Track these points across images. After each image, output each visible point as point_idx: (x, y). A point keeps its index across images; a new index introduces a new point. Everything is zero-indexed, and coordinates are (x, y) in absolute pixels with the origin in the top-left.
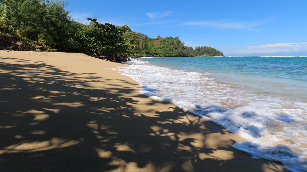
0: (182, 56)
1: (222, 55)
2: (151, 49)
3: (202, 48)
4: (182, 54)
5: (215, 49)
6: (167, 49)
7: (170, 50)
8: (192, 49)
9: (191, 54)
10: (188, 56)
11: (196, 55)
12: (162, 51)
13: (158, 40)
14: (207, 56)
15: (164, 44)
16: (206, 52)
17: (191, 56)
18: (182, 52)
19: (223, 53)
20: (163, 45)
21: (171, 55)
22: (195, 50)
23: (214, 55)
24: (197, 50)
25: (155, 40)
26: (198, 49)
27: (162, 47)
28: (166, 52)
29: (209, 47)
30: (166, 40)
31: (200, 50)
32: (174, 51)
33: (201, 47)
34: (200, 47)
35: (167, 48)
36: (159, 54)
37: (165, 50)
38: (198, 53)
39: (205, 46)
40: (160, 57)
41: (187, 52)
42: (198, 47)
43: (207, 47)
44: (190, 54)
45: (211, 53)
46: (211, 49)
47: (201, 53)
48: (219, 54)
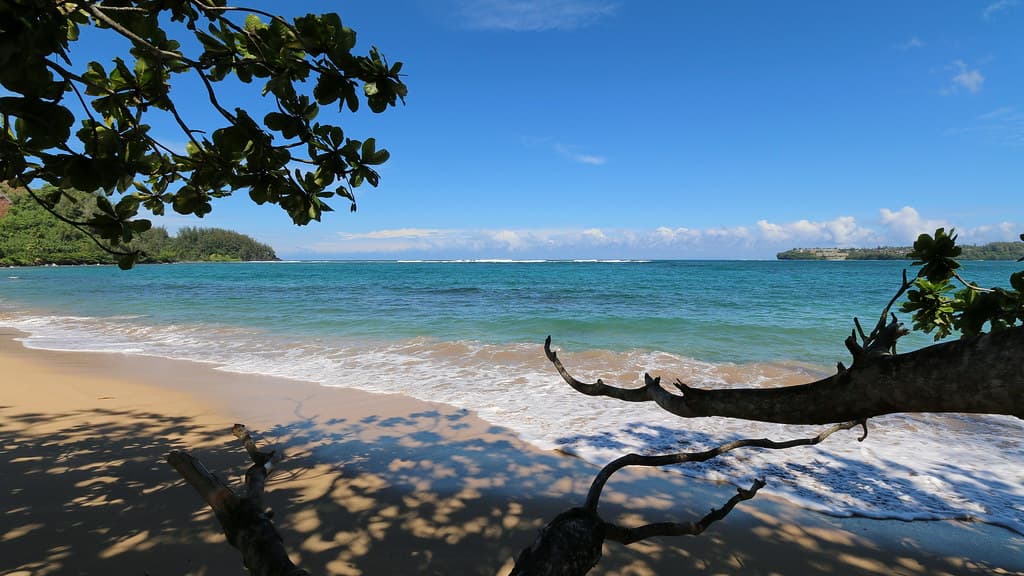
1: (274, 258)
3: (203, 232)
5: (250, 237)
7: (68, 238)
8: (166, 237)
9: (164, 253)
10: (150, 261)
11: (182, 257)
12: (27, 241)
14: (224, 258)
16: (218, 247)
17: (165, 260)
19: (274, 249)
21: (76, 255)
22: (179, 239)
23: (248, 257)
24: (186, 238)
26: (188, 235)
27: (21, 222)
28: (47, 244)
29: (229, 233)
31: (196, 240)
33: (201, 230)
34: (194, 229)
36: (11, 252)
37: (42, 236)
38: (189, 249)
39: (215, 227)
40: (20, 264)
42: (189, 229)
43: (223, 232)
44: (159, 251)
45: (237, 250)
46: (237, 237)
47: (202, 251)
48: (264, 253)
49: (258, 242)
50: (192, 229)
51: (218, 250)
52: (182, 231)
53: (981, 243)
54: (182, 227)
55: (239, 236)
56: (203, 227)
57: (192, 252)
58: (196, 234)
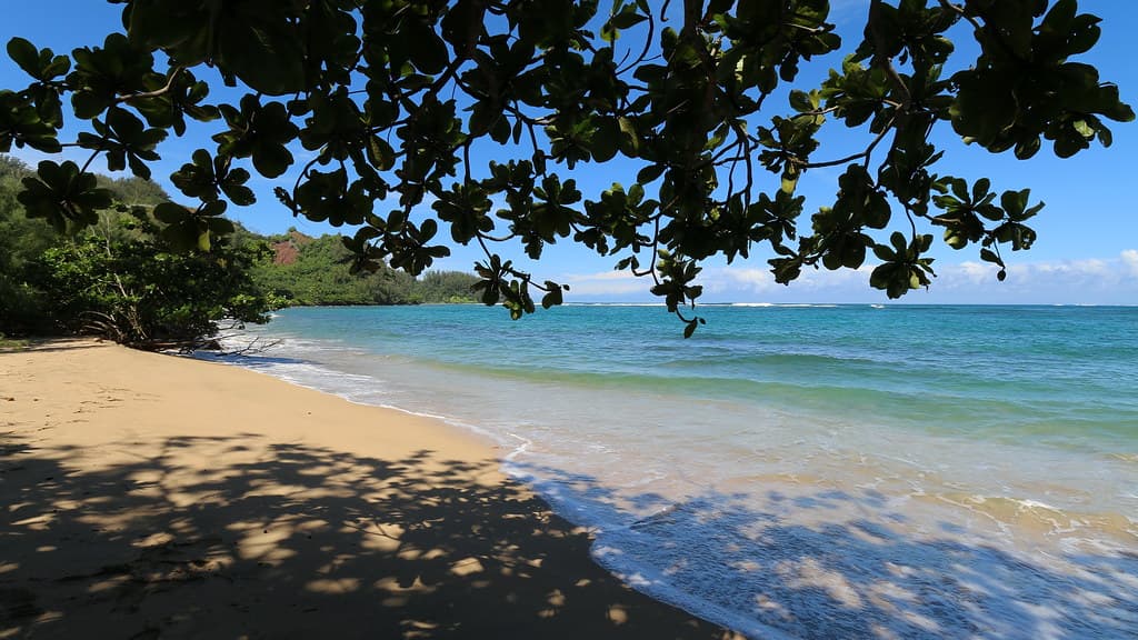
0: (381, 303)
2: (260, 273)
3: (445, 275)
4: (384, 297)
6: (329, 278)
7: (340, 281)
8: (415, 280)
9: (413, 296)
10: (402, 303)
11: (428, 299)
12: (308, 285)
13: (290, 243)
14: (462, 300)
15: (314, 259)
16: (456, 289)
17: (415, 303)
18: (382, 290)
20: (310, 263)
21: (346, 297)
22: (424, 282)
24: (430, 281)
25: (278, 242)
26: (432, 278)
27: (305, 268)
28: (325, 287)
30: (322, 245)
31: (439, 282)
32: (356, 283)
35: (328, 274)
36: (298, 293)
37: (320, 280)
38: (433, 292)
40: (304, 304)
41: (398, 289)
43: (462, 275)
44: (409, 294)
47: (445, 294)
51: (456, 292)
56: (445, 269)
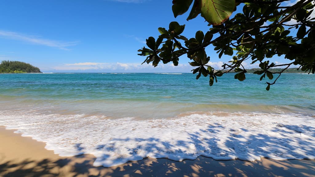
1: (40, 72)
3: (11, 62)
5: (30, 64)
11: (3, 71)
14: (20, 72)
16: (18, 68)
19: (40, 69)
22: (1, 65)
23: (30, 72)
26: (5, 63)
29: (22, 63)
34: (8, 61)
38: (5, 68)
39: (16, 61)
43: (20, 63)
45: (25, 69)
46: (25, 64)
47: (11, 69)
48: (36, 70)
49: (34, 66)
50: (7, 61)
51: (17, 69)
52: (3, 62)
53: (250, 69)
54: (3, 61)
55: (26, 64)
56: (12, 61)
57: (7, 70)
58: (9, 63)
